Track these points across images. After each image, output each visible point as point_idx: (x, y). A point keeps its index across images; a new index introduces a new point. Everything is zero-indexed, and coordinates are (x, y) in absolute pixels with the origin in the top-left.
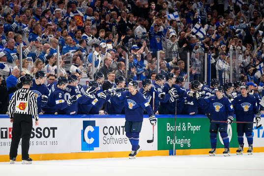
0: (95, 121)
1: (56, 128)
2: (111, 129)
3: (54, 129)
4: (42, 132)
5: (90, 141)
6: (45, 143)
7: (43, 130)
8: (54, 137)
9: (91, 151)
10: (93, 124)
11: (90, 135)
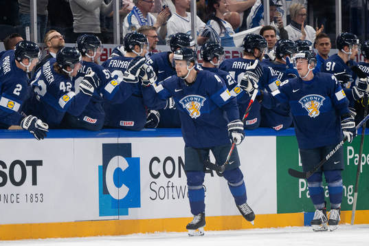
0: (130, 145)
1: (40, 163)
2: (169, 163)
3: (35, 164)
4: (7, 171)
5: (120, 192)
6: (14, 198)
7: (8, 166)
8: (34, 183)
9: (122, 217)
10: (125, 150)
11: (120, 177)
